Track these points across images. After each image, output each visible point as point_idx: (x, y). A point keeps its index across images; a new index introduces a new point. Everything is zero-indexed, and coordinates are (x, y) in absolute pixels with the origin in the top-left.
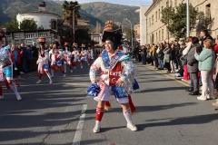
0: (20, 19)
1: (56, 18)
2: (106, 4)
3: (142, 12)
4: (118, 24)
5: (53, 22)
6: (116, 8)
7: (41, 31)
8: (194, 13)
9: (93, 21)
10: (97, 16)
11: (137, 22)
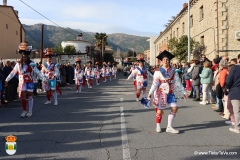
0: (64, 45)
1: (89, 45)
2: (123, 35)
3: (151, 41)
4: (132, 49)
5: (88, 48)
6: (131, 38)
7: (79, 54)
8: (192, 42)
9: (115, 47)
10: (118, 43)
11: (148, 48)
